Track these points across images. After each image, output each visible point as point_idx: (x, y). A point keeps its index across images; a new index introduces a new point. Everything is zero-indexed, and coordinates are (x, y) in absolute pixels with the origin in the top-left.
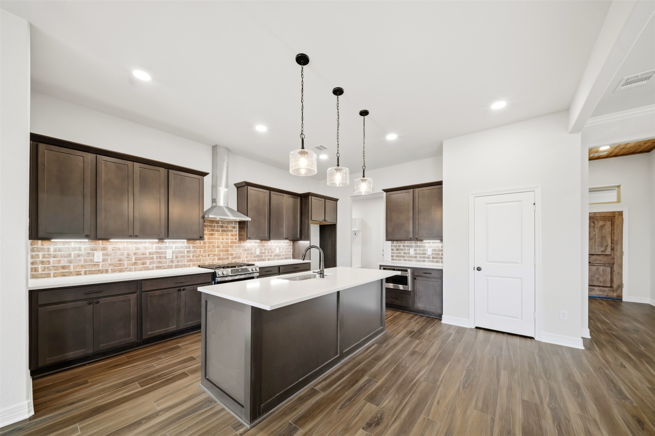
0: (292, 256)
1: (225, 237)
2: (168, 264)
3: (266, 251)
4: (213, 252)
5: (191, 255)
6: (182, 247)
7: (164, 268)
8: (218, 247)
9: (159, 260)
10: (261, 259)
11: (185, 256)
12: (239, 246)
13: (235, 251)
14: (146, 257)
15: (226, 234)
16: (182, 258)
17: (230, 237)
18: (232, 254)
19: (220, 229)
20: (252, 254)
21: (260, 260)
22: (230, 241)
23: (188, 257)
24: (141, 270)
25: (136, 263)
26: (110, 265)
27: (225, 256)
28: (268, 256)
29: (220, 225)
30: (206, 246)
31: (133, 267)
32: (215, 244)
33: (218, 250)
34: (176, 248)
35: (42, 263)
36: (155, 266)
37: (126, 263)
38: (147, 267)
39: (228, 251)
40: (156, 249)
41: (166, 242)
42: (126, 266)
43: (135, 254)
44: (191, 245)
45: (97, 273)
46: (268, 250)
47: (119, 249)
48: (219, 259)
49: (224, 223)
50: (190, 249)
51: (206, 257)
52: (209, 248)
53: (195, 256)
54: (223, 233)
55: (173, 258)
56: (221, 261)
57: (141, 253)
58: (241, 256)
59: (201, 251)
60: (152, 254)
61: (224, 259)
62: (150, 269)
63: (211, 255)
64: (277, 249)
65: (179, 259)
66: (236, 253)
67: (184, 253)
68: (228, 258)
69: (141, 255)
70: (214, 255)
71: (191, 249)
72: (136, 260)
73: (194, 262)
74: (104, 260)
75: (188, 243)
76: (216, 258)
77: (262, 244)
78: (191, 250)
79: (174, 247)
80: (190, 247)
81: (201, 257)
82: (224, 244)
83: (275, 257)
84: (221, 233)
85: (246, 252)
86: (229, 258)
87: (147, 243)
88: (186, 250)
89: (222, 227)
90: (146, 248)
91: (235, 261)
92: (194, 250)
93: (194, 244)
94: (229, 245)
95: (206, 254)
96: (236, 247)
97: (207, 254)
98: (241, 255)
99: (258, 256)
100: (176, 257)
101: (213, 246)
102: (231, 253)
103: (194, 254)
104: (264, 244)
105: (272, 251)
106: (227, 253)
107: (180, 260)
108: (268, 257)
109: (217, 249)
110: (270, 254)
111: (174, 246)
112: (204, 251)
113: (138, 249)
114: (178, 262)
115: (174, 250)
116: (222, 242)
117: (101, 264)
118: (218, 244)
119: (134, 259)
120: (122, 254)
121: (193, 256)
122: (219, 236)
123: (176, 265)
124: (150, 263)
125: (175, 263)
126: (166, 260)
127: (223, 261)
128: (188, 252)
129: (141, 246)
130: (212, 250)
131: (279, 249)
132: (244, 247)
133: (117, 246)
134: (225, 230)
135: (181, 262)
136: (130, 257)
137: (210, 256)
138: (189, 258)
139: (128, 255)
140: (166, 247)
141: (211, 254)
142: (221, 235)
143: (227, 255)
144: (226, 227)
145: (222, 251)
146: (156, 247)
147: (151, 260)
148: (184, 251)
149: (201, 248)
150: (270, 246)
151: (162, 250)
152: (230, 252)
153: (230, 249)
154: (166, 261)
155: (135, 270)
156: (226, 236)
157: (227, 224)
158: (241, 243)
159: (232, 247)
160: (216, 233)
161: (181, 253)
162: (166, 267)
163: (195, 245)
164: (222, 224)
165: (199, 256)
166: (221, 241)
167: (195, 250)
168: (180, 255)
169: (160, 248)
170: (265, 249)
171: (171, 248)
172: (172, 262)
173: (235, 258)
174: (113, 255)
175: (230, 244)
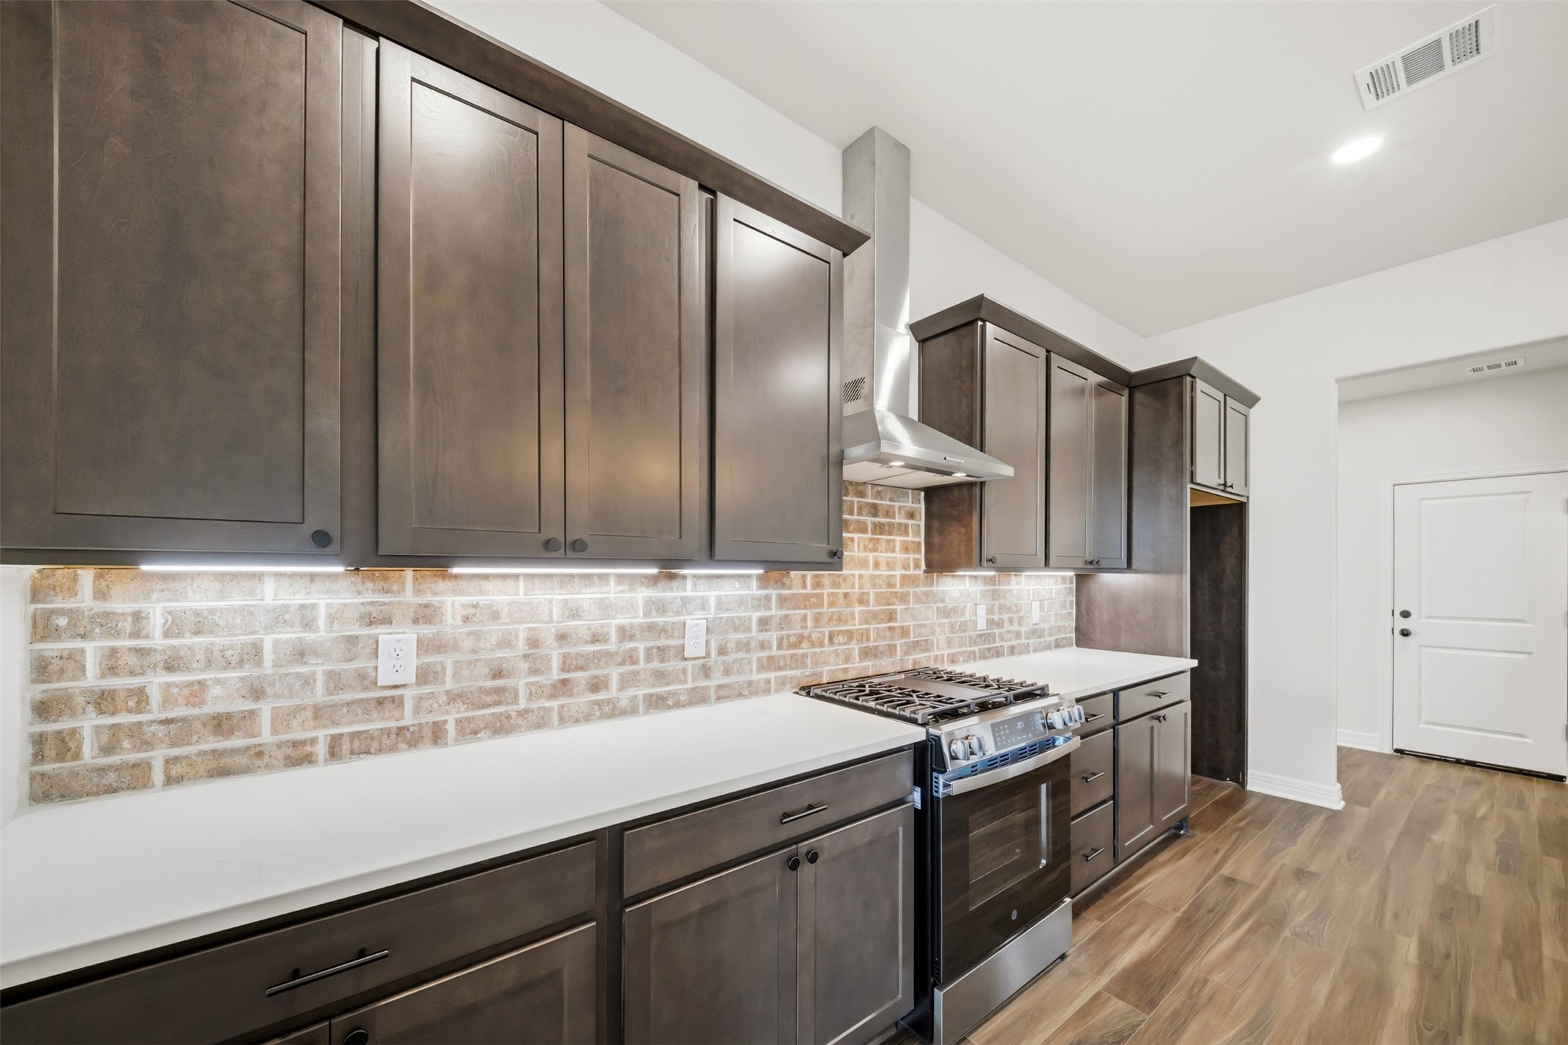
0: (1074, 635)
1: (884, 556)
2: (690, 685)
3: (1006, 616)
4: (846, 622)
5: (773, 636)
6: (741, 601)
7: (678, 705)
8: (862, 601)
9: (656, 665)
10: (989, 649)
11: (753, 644)
12: (927, 594)
13: (914, 617)
14: (608, 654)
15: (888, 541)
16: (741, 655)
17: (899, 556)
18: (905, 632)
19: (869, 520)
20: (963, 627)
21: (987, 654)
22: (898, 573)
23: (763, 646)
24: (587, 718)
25: (564, 682)
26: (453, 698)
27: (884, 638)
28: (1009, 636)
29: (868, 504)
30: (822, 594)
31: (554, 704)
32: (853, 587)
33: (863, 611)
34: (720, 606)
35: (103, 701)
36: (641, 698)
37: (521, 683)
38: (609, 701)
39: (891, 616)
40: (647, 614)
41: (684, 577)
42: (522, 704)
43: (562, 637)
44: (774, 593)
45: (393, 749)
46: (1010, 610)
47: (496, 616)
48: (865, 654)
49: (879, 495)
50: (770, 608)
51: (822, 645)
52: (832, 604)
53: (785, 643)
54: (878, 540)
55: (708, 655)
56: (870, 663)
57: (588, 636)
58: (931, 638)
59: (804, 619)
60: (632, 638)
61: (881, 653)
62: (624, 713)
63: (841, 638)
64: (1036, 605)
65: (730, 658)
66: (920, 625)
67: (748, 629)
68: (891, 649)
69: (587, 643)
70: (850, 635)
71: (775, 612)
72: (564, 668)
73: (781, 669)
74: (424, 676)
75: (764, 582)
76: (855, 647)
77: (994, 585)
78: (771, 617)
79: (713, 603)
80: (768, 598)
81: (805, 649)
82: (880, 588)
83: (1031, 641)
84: (871, 539)
85: (945, 621)
86: (895, 646)
87: (612, 582)
88: (756, 615)
89: (874, 510)
90: (605, 608)
91: (915, 662)
92: (784, 612)
93: (783, 586)
94: (896, 593)
95: (823, 633)
96: (918, 600)
97: (827, 630)
98: (933, 633)
99: (980, 636)
100: (722, 651)
101: (846, 595)
102: (902, 627)
103: (785, 632)
104: (1001, 587)
105: (1021, 614)
106: (890, 628)
107: (735, 661)
108: (1010, 640)
109: (858, 609)
110: (1015, 627)
111: (712, 594)
112: (817, 619)
113: (575, 613)
114: (727, 672)
115: (712, 613)
116: (873, 577)
117: (409, 695)
118: (861, 587)
119: (555, 664)
120: (506, 642)
121: (780, 647)
122: (866, 549)
123: (720, 687)
124: (625, 682)
125: (718, 679)
126: (685, 663)
127: (877, 662)
128: (764, 623)
129: (586, 596)
130: (840, 613)
131: (1042, 608)
132: (942, 601)
133: (483, 599)
134: (884, 525)
135: (739, 673)
136: (542, 651)
137: (836, 641)
138: (764, 654)
139: (534, 643)
140: (685, 601)
141: (838, 633)
142: (871, 546)
143: (888, 633)
144: (888, 514)
145: (875, 616)
146: (649, 603)
147: (626, 668)
148: (750, 619)
149: (805, 608)
150: (1015, 593)
151: (670, 618)
152: (897, 624)
153: (899, 608)
154: (684, 671)
155: (562, 720)
156: (886, 552)
157: (891, 501)
158: (932, 585)
159: (904, 598)
160: (855, 536)
161: (736, 629)
162: (682, 698)
163: (784, 592)
164: (876, 498)
165: (801, 639)
166: (871, 572)
167: (786, 616)
168: (734, 637)
169: (661, 607)
170: (1000, 607)
171: (704, 606)
172: (706, 672)
173: (915, 645)
174: (467, 644)
175: (898, 589)
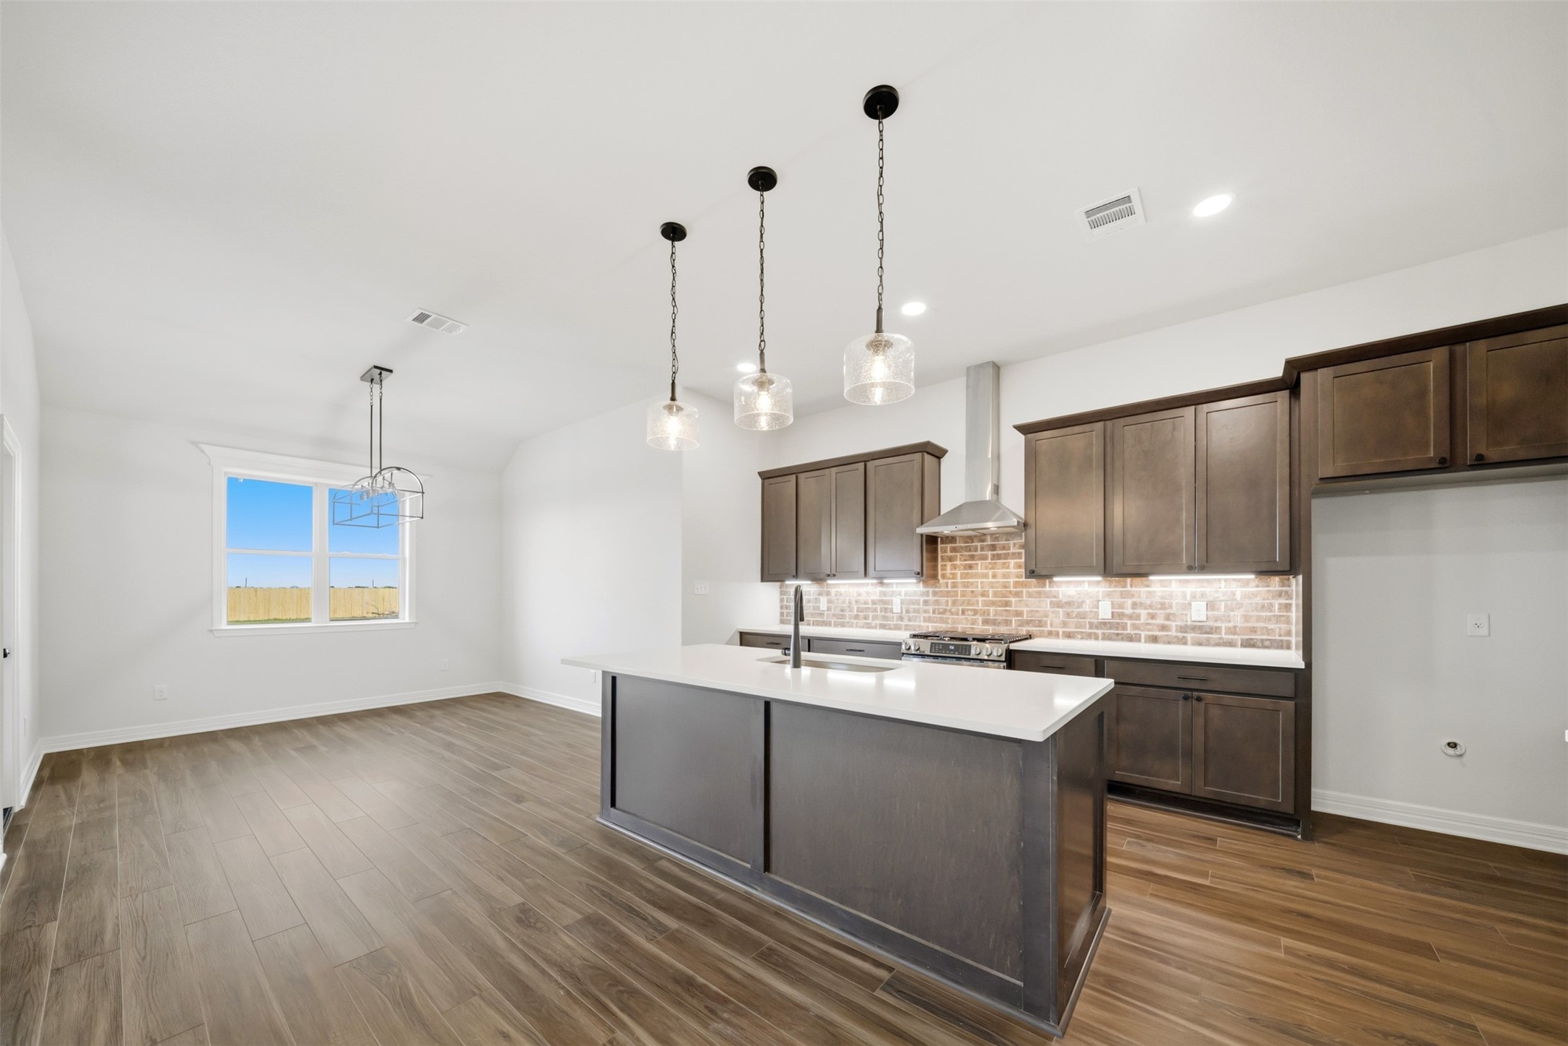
1: (1000, 571)
2: (895, 622)
3: (1143, 613)
4: (973, 605)
5: (931, 608)
6: (915, 593)
7: (890, 629)
8: (983, 595)
9: (883, 614)
10: (1118, 634)
11: (921, 610)
12: (1039, 593)
13: (1027, 606)
14: (868, 608)
15: (1004, 563)
16: (916, 614)
17: (1013, 570)
18: (1019, 614)
19: (990, 553)
20: (1082, 616)
21: (1115, 637)
22: (1012, 580)
23: (926, 611)
24: (863, 627)
25: (858, 615)
26: (834, 615)
27: (1001, 615)
28: (1149, 627)
29: (988, 545)
30: (957, 591)
31: (855, 621)
32: (977, 587)
33: (984, 600)
34: (906, 595)
36: (878, 624)
37: (847, 614)
38: (869, 623)
39: (1007, 604)
40: (880, 596)
41: (891, 584)
42: (847, 620)
43: (857, 602)
44: (931, 590)
45: (822, 625)
46: (1151, 606)
47: (841, 595)
48: (986, 622)
49: (997, 539)
50: (929, 596)
51: (957, 614)
52: (963, 595)
53: (937, 612)
54: (996, 563)
55: (902, 612)
56: (991, 628)
57: (863, 602)
58: (1045, 619)
59: (947, 601)
60: (876, 604)
61: (999, 623)
62: (872, 628)
63: (970, 612)
64: (1198, 606)
65: (911, 615)
66: (1031, 611)
67: (919, 604)
68: (1008, 623)
69: (863, 604)
70: (976, 612)
71: (931, 598)
72: (858, 611)
73: (936, 623)
74: (829, 609)
75: (925, 586)
76: (980, 619)
77: (1122, 587)
78: (930, 600)
79: (903, 593)
80: (928, 592)
81: (947, 615)
82: (997, 588)
83: (1189, 635)
84: (990, 563)
85: (1061, 610)
86: (1011, 621)
87: (869, 585)
88: (922, 599)
89: (993, 548)
90: (868, 593)
92: (936, 598)
93: (936, 587)
94: (1010, 591)
95: (958, 609)
96: (1030, 595)
97: (961, 608)
98: (1047, 616)
99: (1105, 624)
100: (908, 611)
101: (972, 592)
102: (1016, 611)
103: (936, 607)
104: (1134, 589)
105: (1170, 611)
106: (1006, 610)
107: (913, 616)
108: (1151, 630)
109: (980, 599)
110: (1160, 621)
111: (903, 590)
112: (954, 603)
113: (859, 595)
114: (910, 620)
115: (903, 597)
116: (992, 583)
117: (826, 613)
118: (982, 588)
119: (855, 609)
120: (843, 602)
121: (934, 612)
122: (986, 568)
123: (906, 625)
124: (873, 619)
125: (906, 622)
126: (892, 615)
127: (997, 628)
128: (926, 602)
129: (863, 590)
130: (969, 600)
131: (1211, 608)
132: (1055, 597)
133: (839, 590)
134: (1001, 554)
135: (914, 621)
136: (852, 606)
137: (966, 613)
138: (926, 615)
139: (850, 603)
140: (893, 592)
141: (968, 610)
142: (990, 566)
143: (1005, 613)
144: (1004, 548)
145: (993, 603)
146: (881, 592)
147: (874, 613)
148: (919, 600)
149: (947, 597)
150: (1159, 594)
151: (888, 598)
152: (1013, 608)
153: (1013, 600)
154: (893, 617)
155: (856, 626)
156: (1002, 568)
157: (1006, 540)
158: (1044, 585)
159: (1018, 594)
160: (979, 562)
161: (913, 604)
162: (892, 627)
163: (937, 589)
164: (993, 541)
165: (945, 612)
166: (991, 580)
167: (937, 600)
168: (912, 606)
169: (885, 594)
170: (1134, 604)
171: (900, 594)
172: (901, 619)
173: (1028, 623)
174: (836, 602)
175: (1012, 589)
